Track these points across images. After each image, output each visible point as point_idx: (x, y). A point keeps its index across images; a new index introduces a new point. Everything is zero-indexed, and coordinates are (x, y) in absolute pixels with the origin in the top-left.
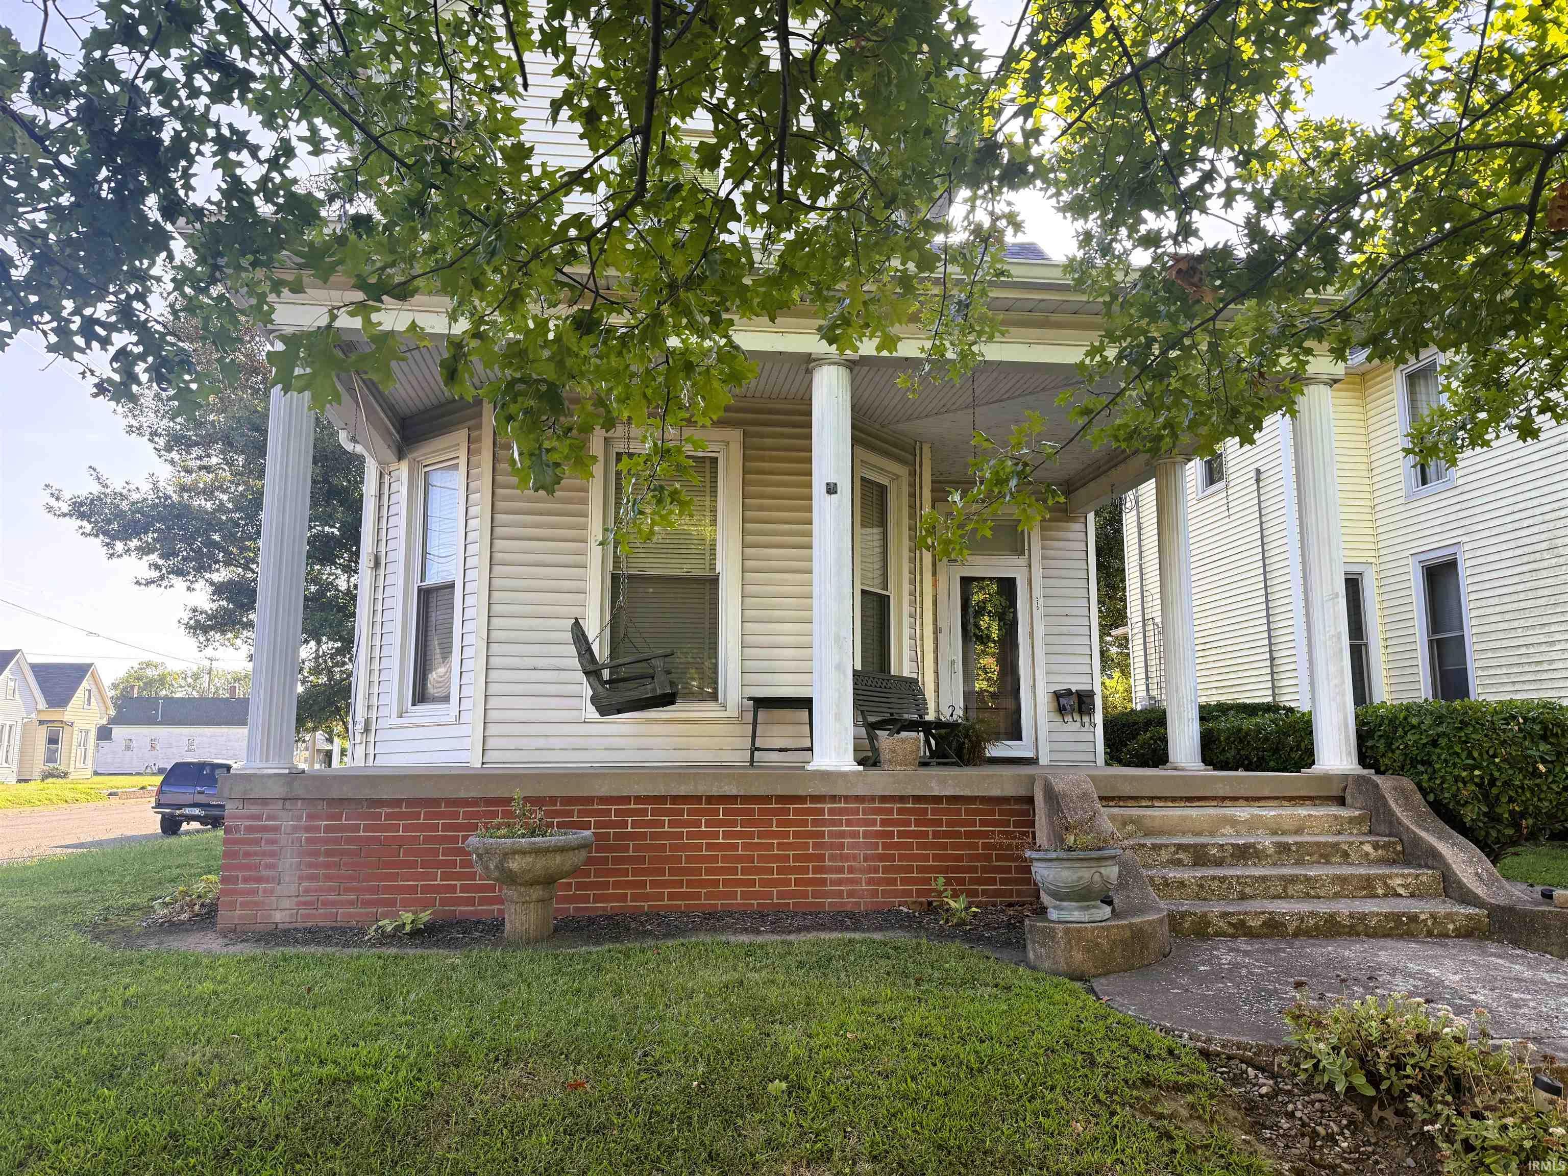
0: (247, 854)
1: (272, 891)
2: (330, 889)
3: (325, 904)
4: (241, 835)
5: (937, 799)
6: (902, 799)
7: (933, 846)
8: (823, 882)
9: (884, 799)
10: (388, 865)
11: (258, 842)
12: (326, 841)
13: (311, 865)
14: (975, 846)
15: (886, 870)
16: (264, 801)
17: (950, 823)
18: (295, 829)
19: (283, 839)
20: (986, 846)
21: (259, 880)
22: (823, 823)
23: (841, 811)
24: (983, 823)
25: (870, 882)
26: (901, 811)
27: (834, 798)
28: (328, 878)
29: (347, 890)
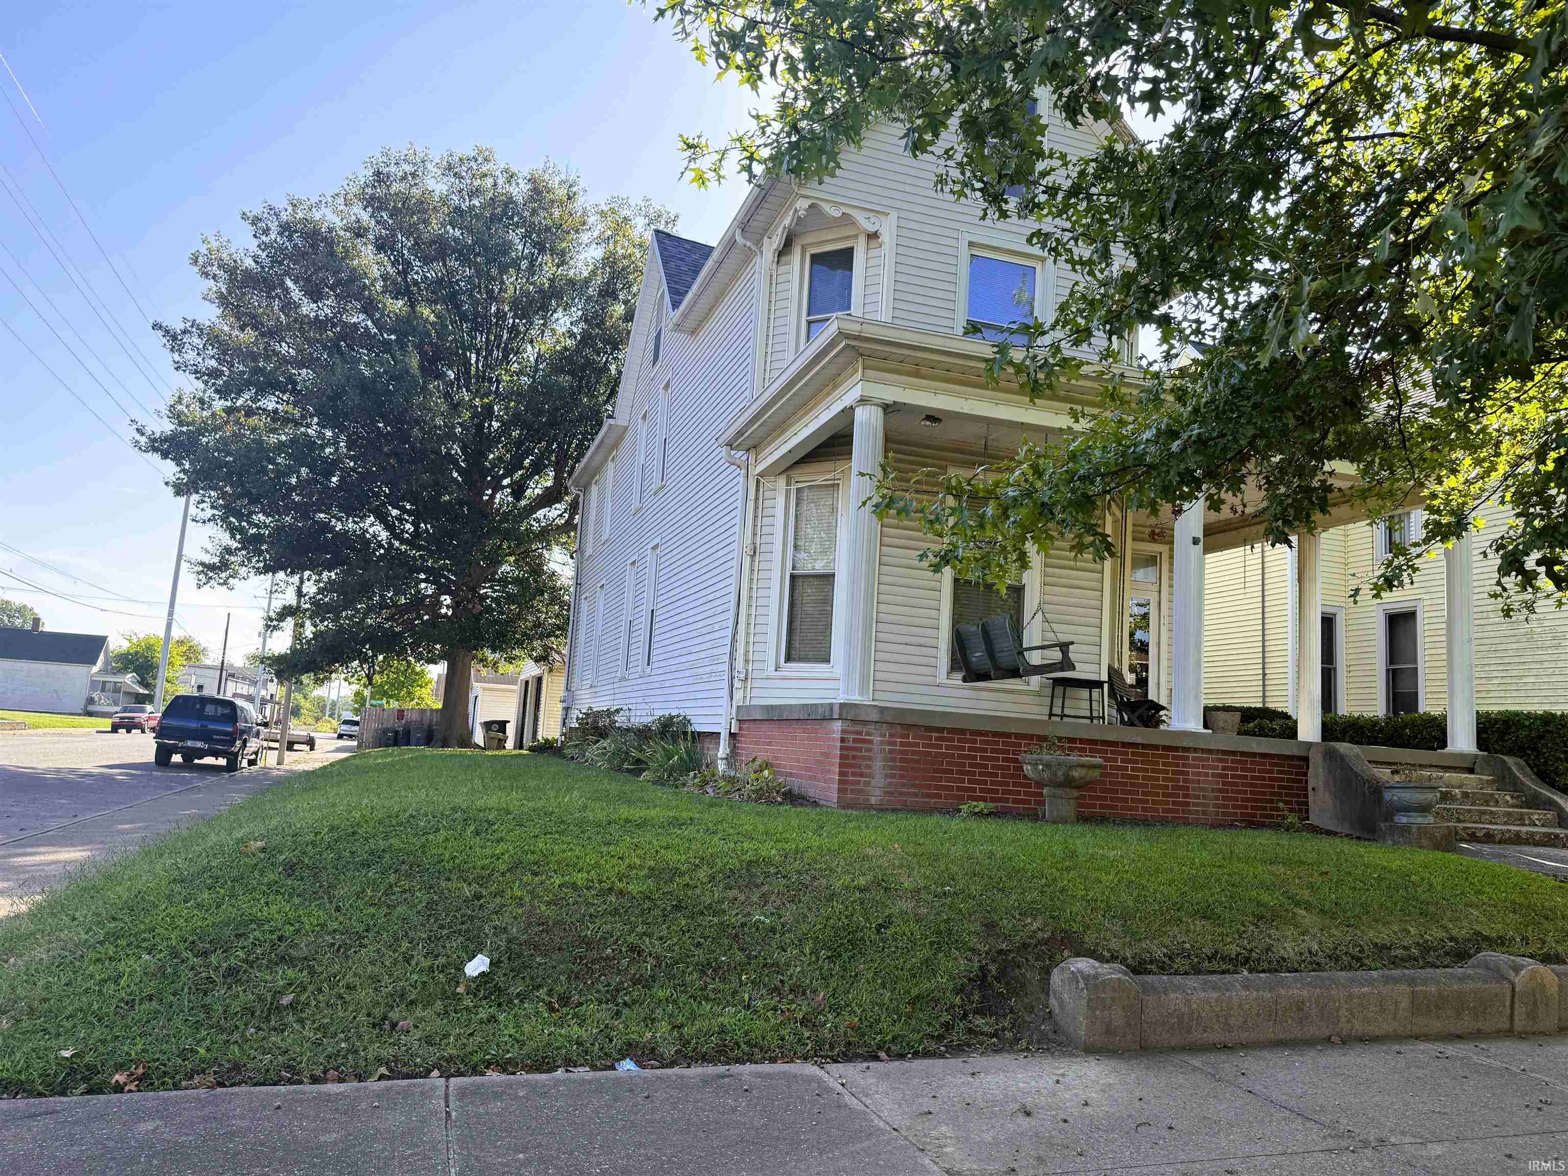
0: (854, 757)
1: (869, 783)
2: (904, 785)
3: (901, 794)
4: (851, 744)
5: (1254, 755)
6: (1233, 753)
7: (1252, 785)
8: (1188, 804)
9: (1224, 752)
10: (936, 771)
11: (860, 749)
12: (901, 752)
13: (892, 768)
14: (1272, 787)
15: (1224, 799)
16: (865, 723)
17: (1260, 771)
18: (882, 743)
19: (875, 747)
20: (1280, 787)
21: (862, 775)
22: (1189, 766)
23: (1199, 759)
24: (1279, 772)
25: (1215, 806)
26: (1233, 761)
27: (1195, 750)
28: (902, 777)
29: (913, 786)
